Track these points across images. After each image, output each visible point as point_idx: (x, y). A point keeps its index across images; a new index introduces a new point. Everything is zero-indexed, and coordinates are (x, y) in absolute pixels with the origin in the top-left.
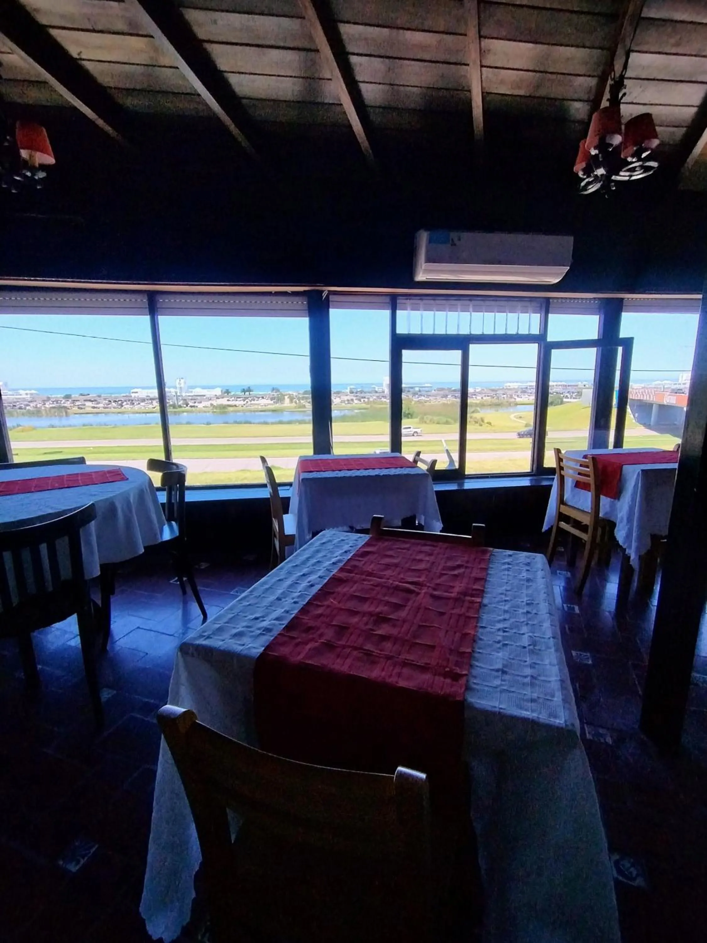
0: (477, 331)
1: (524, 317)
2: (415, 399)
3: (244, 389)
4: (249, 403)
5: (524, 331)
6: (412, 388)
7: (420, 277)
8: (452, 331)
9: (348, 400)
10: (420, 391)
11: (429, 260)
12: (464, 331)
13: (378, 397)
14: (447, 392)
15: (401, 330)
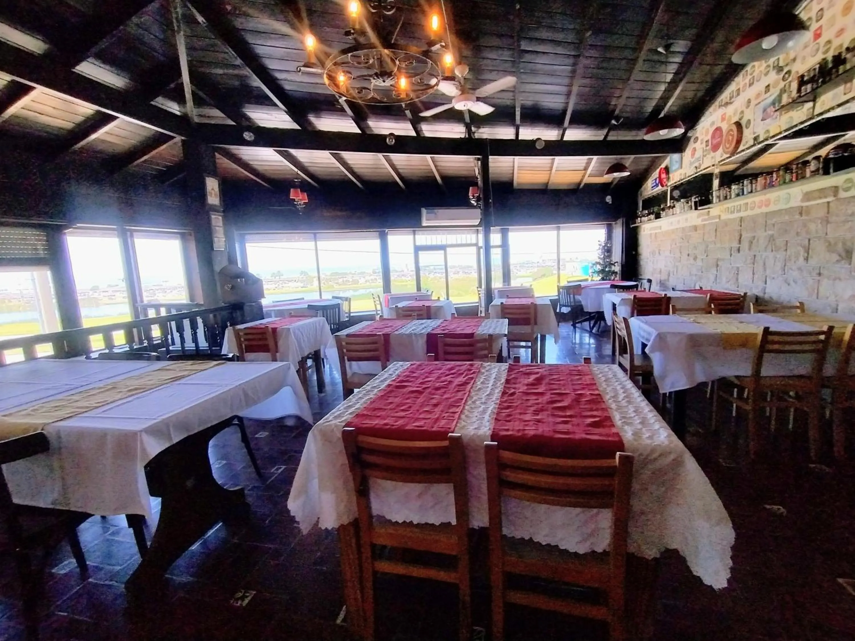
0: (449, 242)
1: (469, 236)
2: (432, 276)
3: (274, 273)
4: (281, 286)
5: (469, 242)
6: (428, 266)
7: (424, 224)
8: (439, 243)
9: (372, 280)
10: (435, 269)
11: (427, 220)
12: (444, 243)
13: (398, 276)
14: (458, 269)
15: (418, 243)
